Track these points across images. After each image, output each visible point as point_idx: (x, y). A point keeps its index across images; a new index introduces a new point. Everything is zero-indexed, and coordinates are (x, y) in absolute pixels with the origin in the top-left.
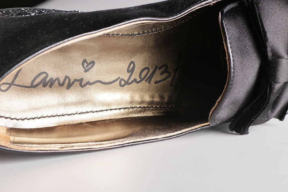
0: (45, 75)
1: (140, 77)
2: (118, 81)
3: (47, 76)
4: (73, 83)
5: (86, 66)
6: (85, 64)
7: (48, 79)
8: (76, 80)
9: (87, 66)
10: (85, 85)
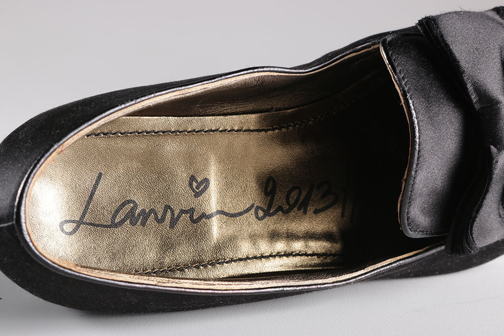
0: (132, 205)
1: (289, 204)
2: (253, 211)
3: (136, 206)
4: (179, 217)
5: (196, 187)
6: (195, 184)
7: (138, 211)
8: (183, 212)
9: (198, 187)
10: (200, 218)
